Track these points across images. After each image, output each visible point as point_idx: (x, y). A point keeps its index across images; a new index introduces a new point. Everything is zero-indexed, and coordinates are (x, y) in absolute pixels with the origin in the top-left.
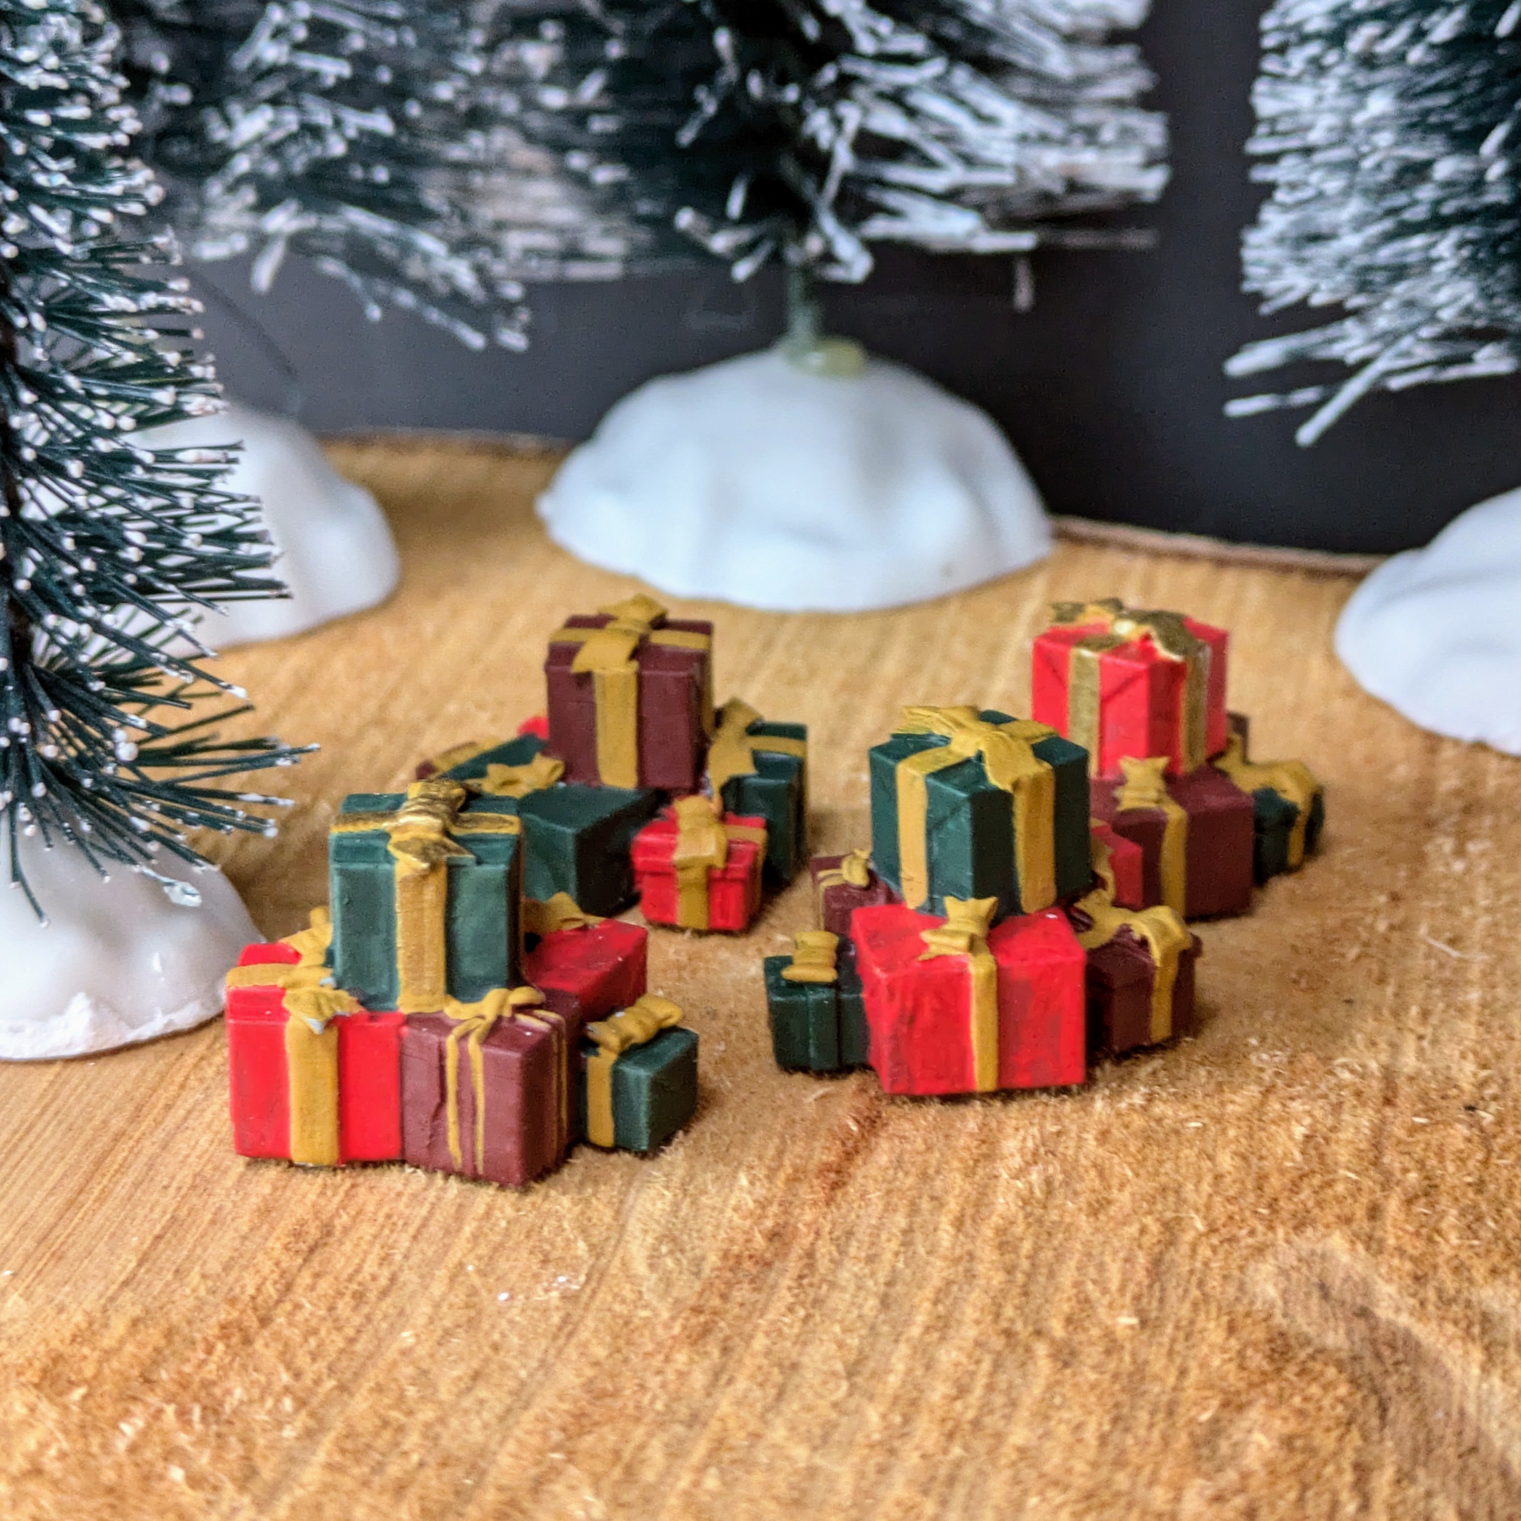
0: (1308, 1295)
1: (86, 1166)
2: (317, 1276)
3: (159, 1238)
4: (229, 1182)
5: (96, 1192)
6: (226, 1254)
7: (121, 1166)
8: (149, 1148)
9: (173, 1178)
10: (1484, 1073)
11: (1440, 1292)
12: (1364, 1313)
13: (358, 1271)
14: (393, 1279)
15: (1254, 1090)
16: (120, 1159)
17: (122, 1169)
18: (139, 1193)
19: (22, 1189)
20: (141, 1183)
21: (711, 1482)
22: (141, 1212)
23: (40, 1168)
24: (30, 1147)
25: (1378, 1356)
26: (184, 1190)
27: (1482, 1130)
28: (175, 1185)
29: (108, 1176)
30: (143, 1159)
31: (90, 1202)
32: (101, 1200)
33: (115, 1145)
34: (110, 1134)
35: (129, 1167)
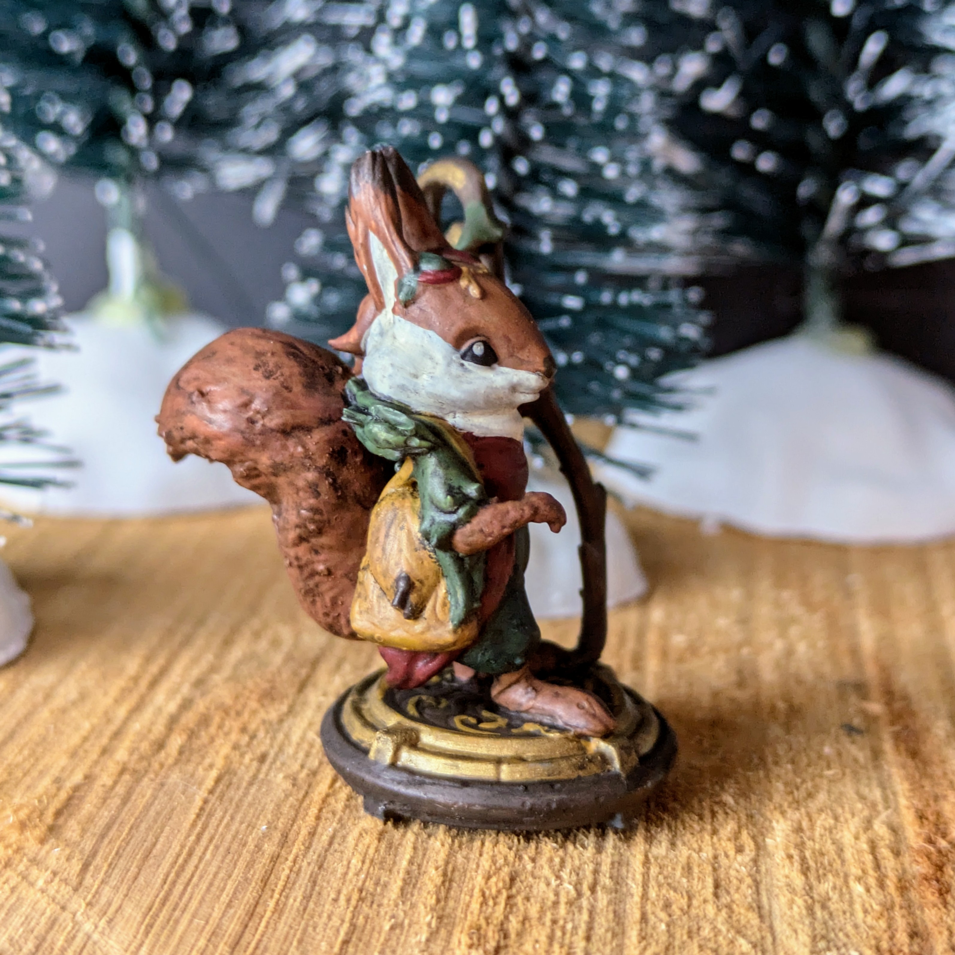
1: (254, 882)
4: (392, 894)
5: (272, 904)
7: (287, 882)
8: (307, 867)
9: (339, 892)
16: (283, 877)
17: (289, 885)
18: (311, 905)
19: (200, 903)
20: (311, 896)
22: (318, 921)
23: (211, 884)
24: (197, 867)
26: (353, 902)
28: (343, 898)
29: (278, 891)
30: (305, 876)
31: (268, 914)
32: (279, 910)
33: (274, 865)
34: (266, 856)
35: (294, 884)
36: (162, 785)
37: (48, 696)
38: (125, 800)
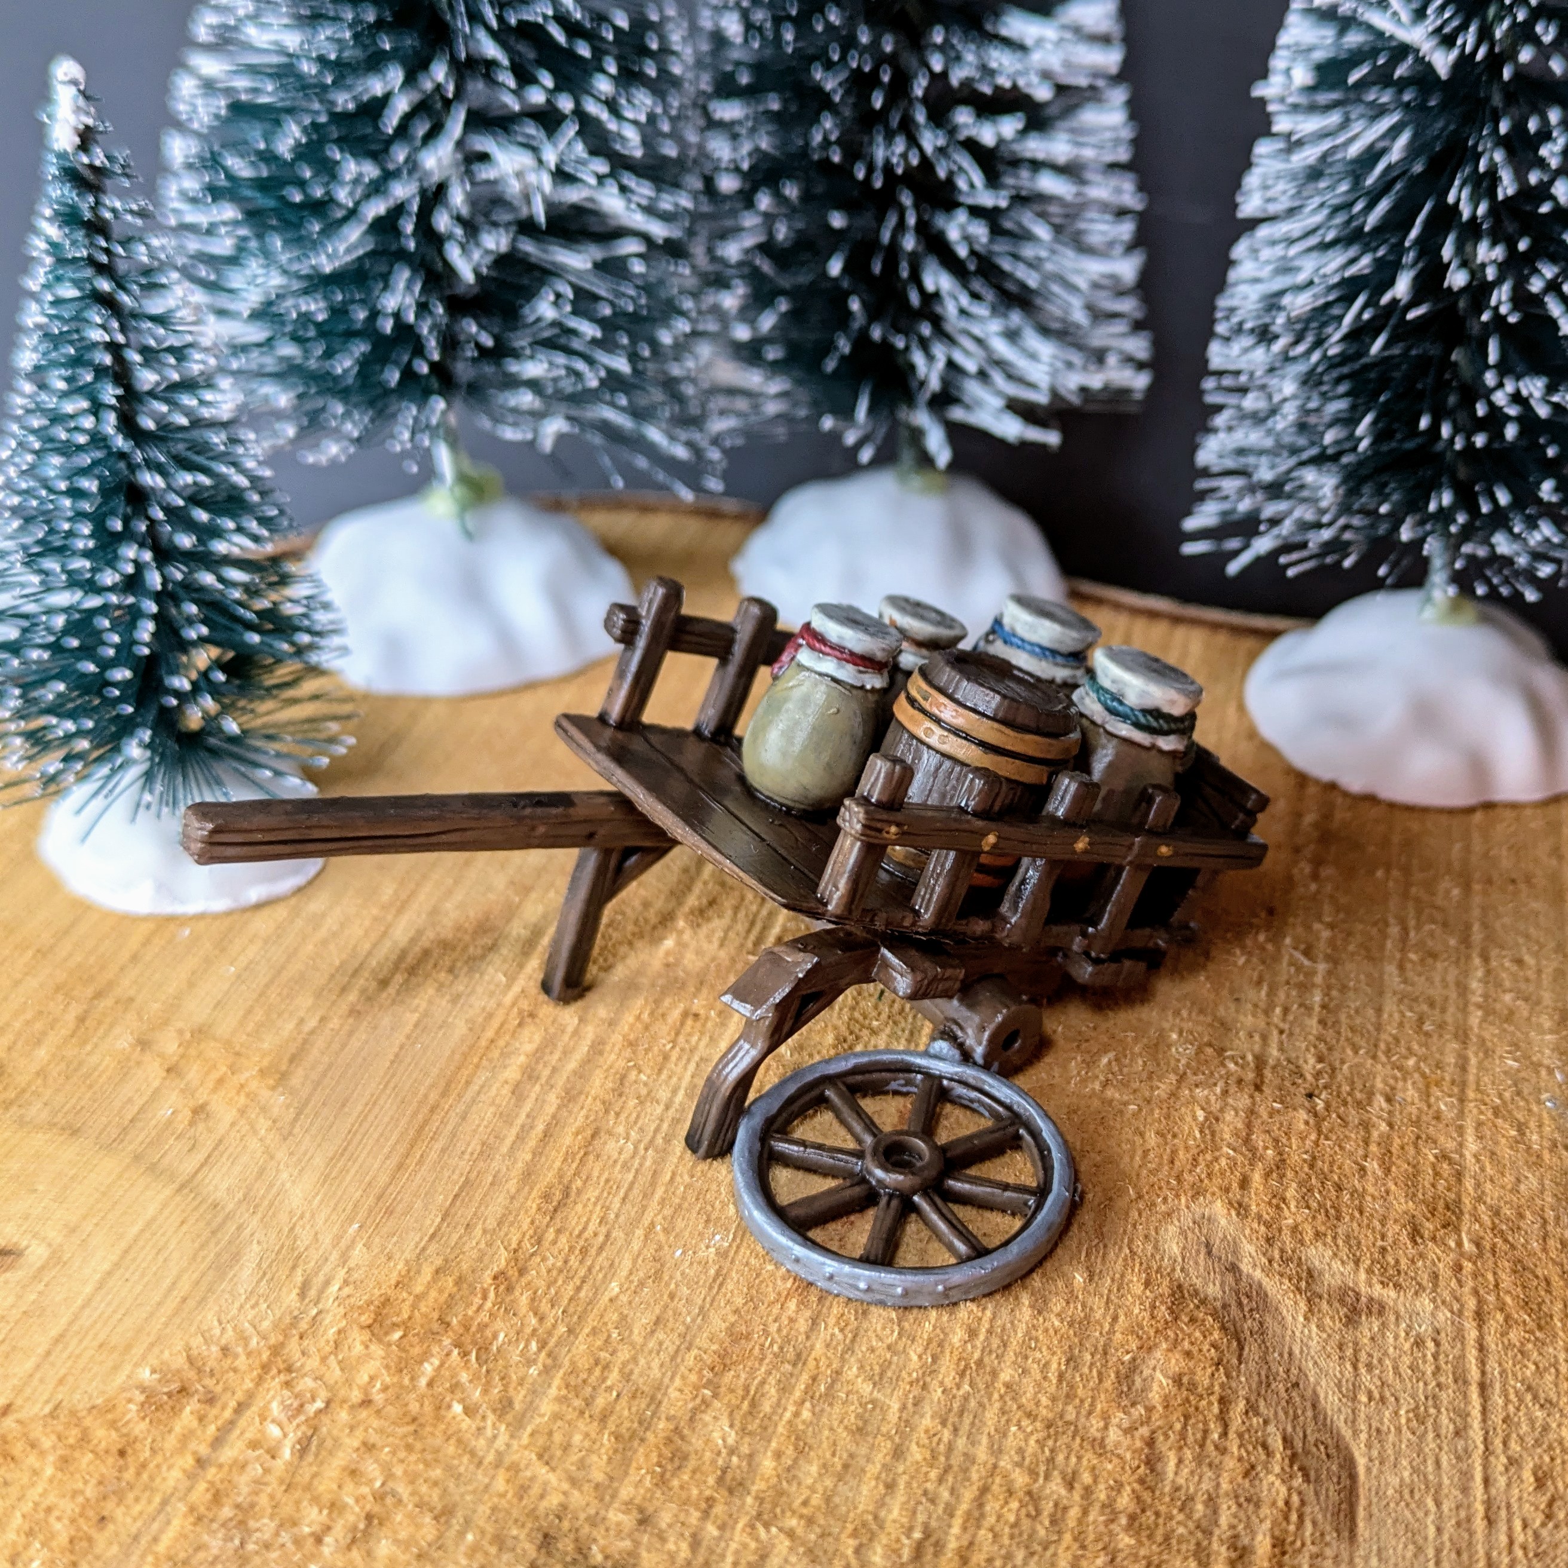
0: (1198, 1252)
1: (412, 1132)
2: (559, 1232)
3: (456, 1196)
4: (504, 1149)
5: (418, 1156)
6: (500, 1211)
7: (435, 1134)
8: (453, 1119)
9: (468, 1144)
10: (1319, 1066)
11: (1282, 1251)
12: (1233, 1269)
13: (585, 1229)
14: (608, 1236)
15: (1173, 1078)
16: (434, 1128)
17: (436, 1136)
18: (446, 1157)
19: (370, 1152)
20: (447, 1149)
21: (806, 1414)
22: (446, 1174)
23: (382, 1134)
24: (377, 1117)
25: (1240, 1304)
26: (475, 1155)
27: (1316, 1115)
28: (469, 1150)
29: (426, 1142)
30: (450, 1127)
31: (413, 1165)
32: (420, 1162)
33: (431, 1116)
34: (429, 1105)
35: (440, 1135)
36: (375, 1028)
37: (317, 927)
38: (343, 1046)
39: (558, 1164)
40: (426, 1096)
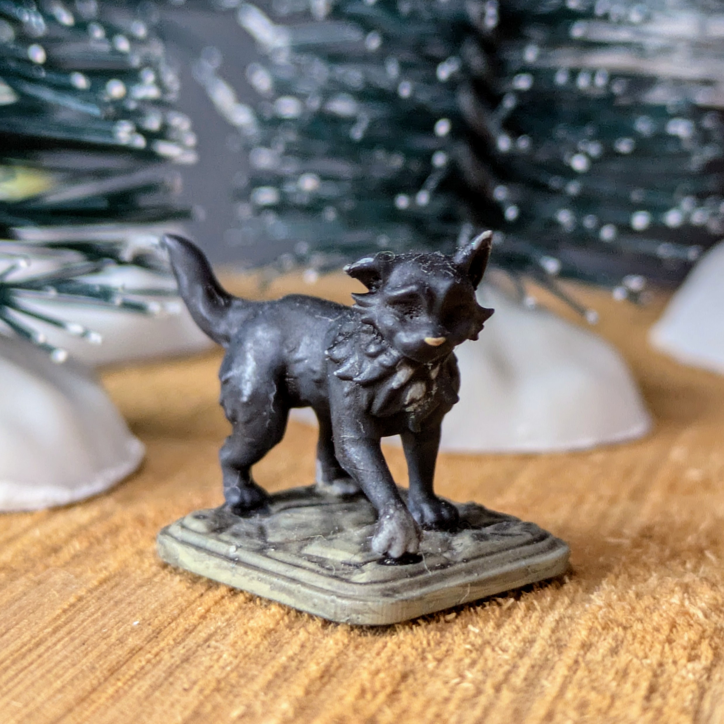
1: (100, 672)
4: (256, 686)
9: (195, 683)
17: (139, 675)
18: (157, 694)
19: (27, 689)
22: (158, 708)
26: (207, 692)
28: (196, 688)
30: (162, 668)
31: (103, 700)
33: (131, 657)
34: (126, 648)
35: (146, 674)
39: (350, 699)
40: (121, 641)
